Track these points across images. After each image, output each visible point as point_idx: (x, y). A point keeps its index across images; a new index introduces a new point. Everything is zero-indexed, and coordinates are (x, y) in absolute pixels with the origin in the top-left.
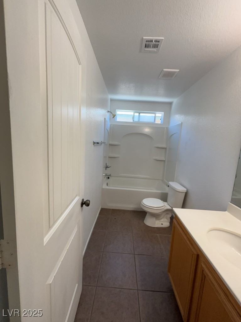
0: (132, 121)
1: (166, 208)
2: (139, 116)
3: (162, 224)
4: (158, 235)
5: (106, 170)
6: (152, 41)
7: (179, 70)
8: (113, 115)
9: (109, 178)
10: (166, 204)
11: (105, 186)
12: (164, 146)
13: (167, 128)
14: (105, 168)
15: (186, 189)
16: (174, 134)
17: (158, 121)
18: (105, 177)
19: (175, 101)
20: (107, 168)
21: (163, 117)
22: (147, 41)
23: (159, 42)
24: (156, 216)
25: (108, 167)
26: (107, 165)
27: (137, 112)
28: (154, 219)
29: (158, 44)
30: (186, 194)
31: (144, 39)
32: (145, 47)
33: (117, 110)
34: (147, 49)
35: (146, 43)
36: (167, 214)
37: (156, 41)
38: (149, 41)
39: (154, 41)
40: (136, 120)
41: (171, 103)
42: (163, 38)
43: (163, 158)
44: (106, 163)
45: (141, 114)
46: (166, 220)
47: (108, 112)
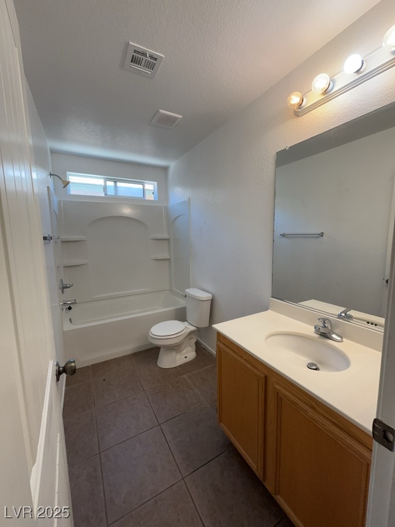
0: (103, 195)
1: (188, 331)
2: (116, 186)
3: (186, 357)
4: (185, 376)
5: (63, 293)
6: (144, 54)
7: (182, 116)
8: (63, 182)
9: (70, 308)
10: (186, 324)
11: (68, 327)
12: (166, 236)
13: (166, 208)
14: (60, 290)
15: (211, 295)
16: (179, 216)
17: (150, 197)
18: (62, 309)
19: (172, 164)
20: (65, 289)
21: (156, 189)
22: (135, 51)
23: (156, 59)
24: (175, 348)
25: (67, 287)
26: (64, 283)
27: (110, 180)
28: (174, 353)
29: (155, 64)
30: (212, 301)
31: (131, 44)
32: (132, 62)
33: (68, 173)
34: (134, 66)
35: (134, 54)
36: (190, 339)
37: (151, 57)
38: (138, 52)
39: (148, 56)
40: (111, 192)
41: (165, 169)
42: (164, 56)
43: (166, 256)
44: (62, 280)
45: (119, 184)
46: (190, 348)
47: (51, 175)
